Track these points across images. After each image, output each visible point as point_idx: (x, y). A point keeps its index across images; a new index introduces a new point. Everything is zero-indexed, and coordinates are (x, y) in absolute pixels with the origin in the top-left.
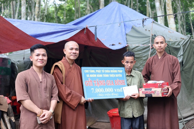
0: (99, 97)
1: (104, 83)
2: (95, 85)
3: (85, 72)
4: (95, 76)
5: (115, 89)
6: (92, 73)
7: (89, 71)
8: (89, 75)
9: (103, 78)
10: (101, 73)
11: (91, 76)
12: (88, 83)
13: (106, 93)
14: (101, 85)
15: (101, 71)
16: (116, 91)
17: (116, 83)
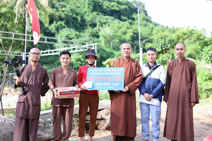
0: (97, 88)
1: (103, 79)
2: (96, 80)
3: (90, 71)
4: (97, 74)
5: (112, 84)
6: (95, 72)
7: (93, 70)
8: (92, 73)
9: (104, 75)
10: (103, 72)
11: (94, 74)
12: (90, 79)
13: (104, 86)
14: (101, 80)
15: (103, 70)
16: (112, 85)
17: (114, 79)
